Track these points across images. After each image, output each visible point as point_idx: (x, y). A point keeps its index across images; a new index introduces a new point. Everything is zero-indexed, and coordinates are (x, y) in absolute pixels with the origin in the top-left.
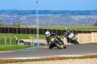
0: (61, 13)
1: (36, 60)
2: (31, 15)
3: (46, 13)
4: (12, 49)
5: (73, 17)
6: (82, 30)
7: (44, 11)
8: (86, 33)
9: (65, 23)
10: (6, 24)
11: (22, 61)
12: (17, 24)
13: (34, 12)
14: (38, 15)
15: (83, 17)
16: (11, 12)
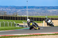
0: (41, 8)
1: (26, 36)
2: (24, 9)
3: (32, 8)
4: (12, 29)
5: (49, 10)
6: (54, 18)
7: (31, 7)
8: (56, 20)
9: (44, 14)
10: (9, 14)
11: (18, 36)
12: (15, 14)
13: (25, 7)
14: (28, 9)
15: (55, 10)
16: (12, 7)
